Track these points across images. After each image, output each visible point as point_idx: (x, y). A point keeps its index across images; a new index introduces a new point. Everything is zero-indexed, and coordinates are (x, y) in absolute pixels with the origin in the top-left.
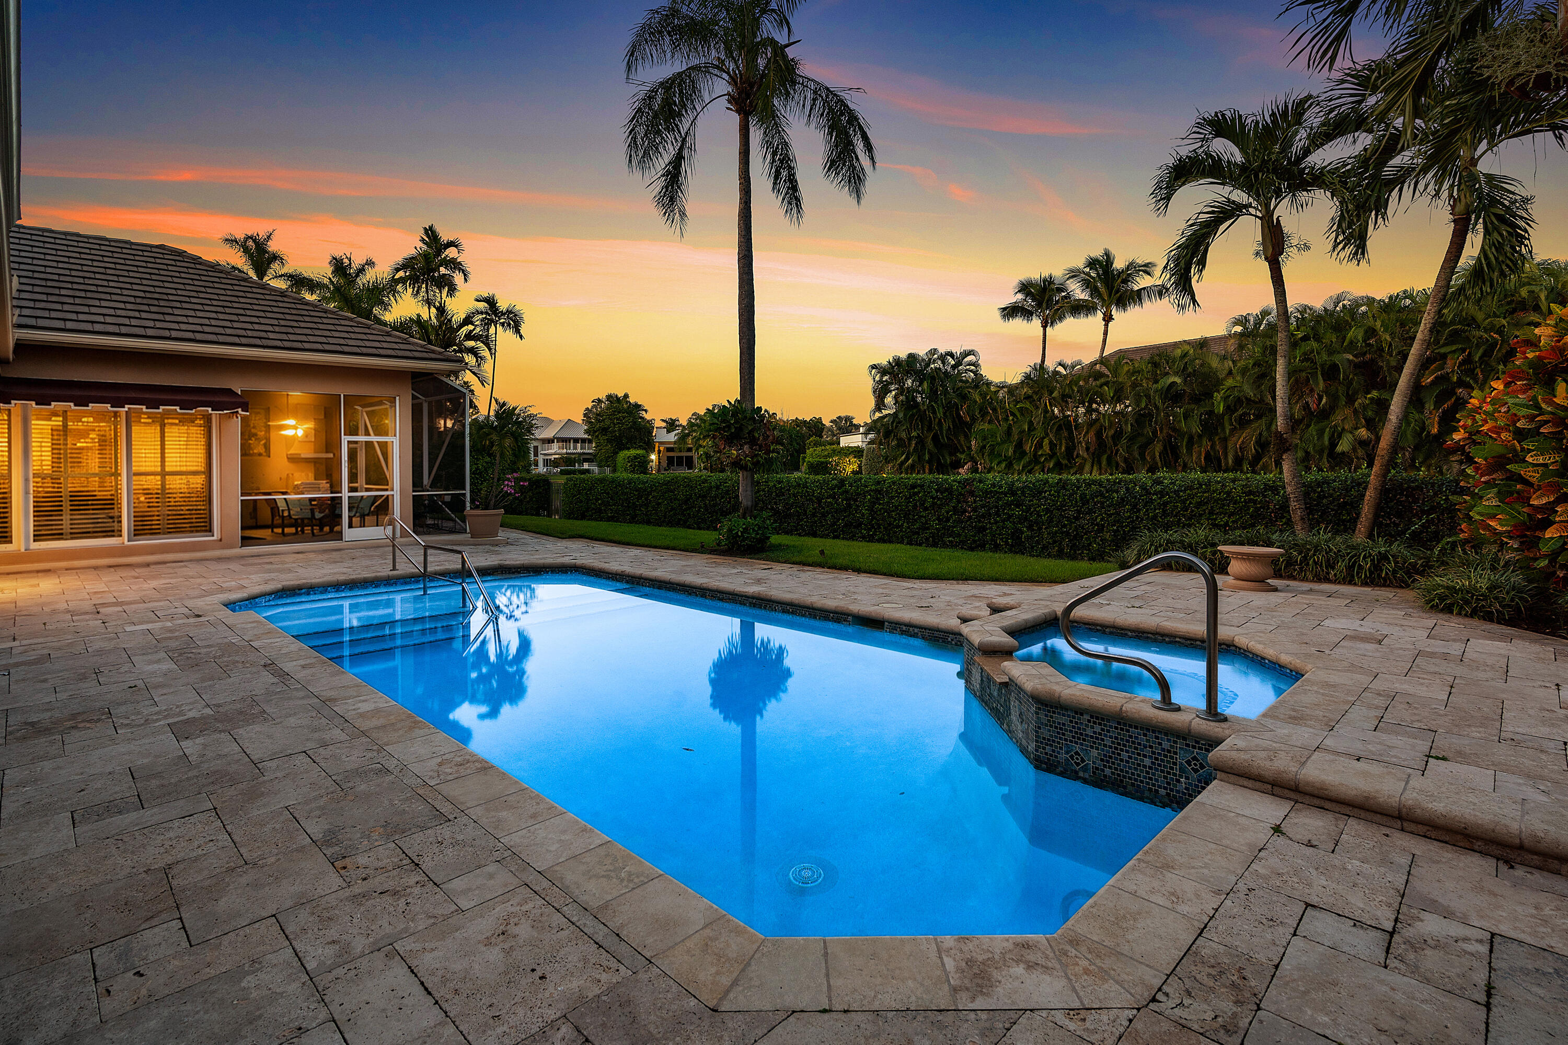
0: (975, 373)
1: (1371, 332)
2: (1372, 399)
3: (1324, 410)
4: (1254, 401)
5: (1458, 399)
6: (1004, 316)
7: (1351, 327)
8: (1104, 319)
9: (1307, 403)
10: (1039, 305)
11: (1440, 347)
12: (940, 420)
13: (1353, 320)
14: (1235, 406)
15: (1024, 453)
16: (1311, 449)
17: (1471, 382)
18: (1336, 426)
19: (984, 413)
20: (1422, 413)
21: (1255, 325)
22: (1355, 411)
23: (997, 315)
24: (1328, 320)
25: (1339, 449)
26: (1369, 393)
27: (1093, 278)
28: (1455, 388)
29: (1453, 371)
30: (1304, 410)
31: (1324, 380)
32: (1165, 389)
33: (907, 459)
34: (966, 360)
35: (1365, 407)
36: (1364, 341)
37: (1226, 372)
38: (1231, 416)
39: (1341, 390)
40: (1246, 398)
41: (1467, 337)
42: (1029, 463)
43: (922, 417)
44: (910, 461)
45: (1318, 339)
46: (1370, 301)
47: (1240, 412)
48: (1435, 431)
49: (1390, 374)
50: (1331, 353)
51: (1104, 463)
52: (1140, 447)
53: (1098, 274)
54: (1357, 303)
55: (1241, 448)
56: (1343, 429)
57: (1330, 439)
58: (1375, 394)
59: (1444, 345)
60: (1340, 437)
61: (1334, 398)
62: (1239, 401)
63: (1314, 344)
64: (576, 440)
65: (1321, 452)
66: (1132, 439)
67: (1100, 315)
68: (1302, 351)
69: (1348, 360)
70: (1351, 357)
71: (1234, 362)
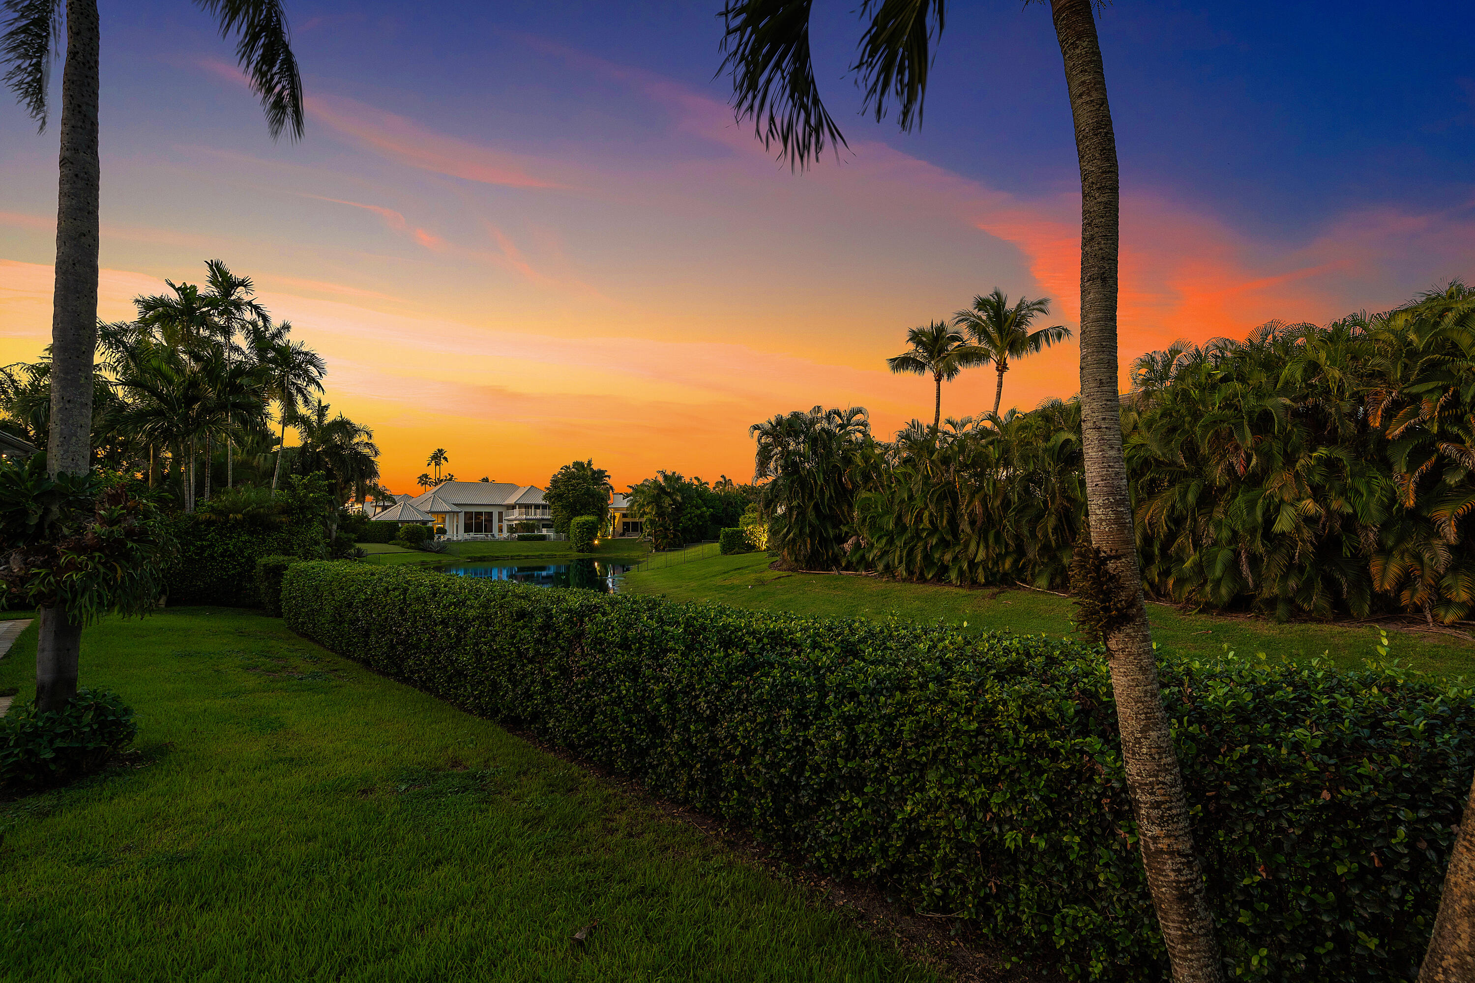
0: (865, 434)
1: (1313, 368)
2: (1319, 459)
3: (1254, 474)
4: (1162, 462)
5: (1441, 457)
6: (893, 368)
7: (1285, 364)
8: (997, 369)
9: (1231, 464)
10: (931, 356)
11: (1412, 385)
12: (822, 488)
13: (1287, 353)
14: (1141, 469)
15: (904, 529)
16: (1239, 528)
17: (1461, 433)
18: (1271, 496)
19: (867, 478)
20: (1391, 478)
21: (1164, 367)
22: (1297, 475)
23: (887, 367)
24: (1254, 354)
25: (1278, 527)
26: (1315, 450)
27: (984, 321)
28: (1435, 442)
29: (1432, 418)
30: (1229, 474)
31: (1253, 434)
32: (1057, 449)
33: (788, 532)
34: (854, 418)
35: (1310, 470)
36: (1304, 380)
37: (1131, 426)
38: (1137, 481)
39: (1277, 447)
40: (1156, 460)
41: (1449, 371)
42: (912, 538)
43: (803, 483)
44: (791, 535)
45: (1242, 379)
46: (1308, 330)
47: (1148, 477)
48: (1411, 503)
49: (1342, 424)
50: (1260, 396)
51: (991, 540)
52: (1029, 521)
53: (988, 315)
54: (1292, 334)
55: (1149, 524)
56: (1282, 501)
57: (1264, 514)
58: (1322, 451)
59: (1418, 382)
60: (1277, 510)
61: (1267, 457)
62: (1146, 463)
63: (1238, 386)
64: (537, 507)
65: (1253, 531)
66: (1020, 511)
67: (993, 364)
68: (1223, 395)
69: (1284, 405)
70: (1288, 402)
71: (1139, 414)
